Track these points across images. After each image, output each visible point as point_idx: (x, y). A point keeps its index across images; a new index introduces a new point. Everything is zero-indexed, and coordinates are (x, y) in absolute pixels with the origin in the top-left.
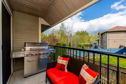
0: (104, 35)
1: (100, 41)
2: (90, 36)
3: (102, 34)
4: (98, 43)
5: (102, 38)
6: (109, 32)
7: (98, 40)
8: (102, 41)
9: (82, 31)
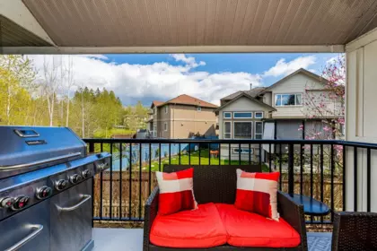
0: (163, 110)
1: (155, 125)
2: (126, 108)
3: (160, 108)
4: (152, 129)
5: (159, 116)
6: (173, 104)
7: (151, 122)
8: (159, 123)
9: (101, 90)
